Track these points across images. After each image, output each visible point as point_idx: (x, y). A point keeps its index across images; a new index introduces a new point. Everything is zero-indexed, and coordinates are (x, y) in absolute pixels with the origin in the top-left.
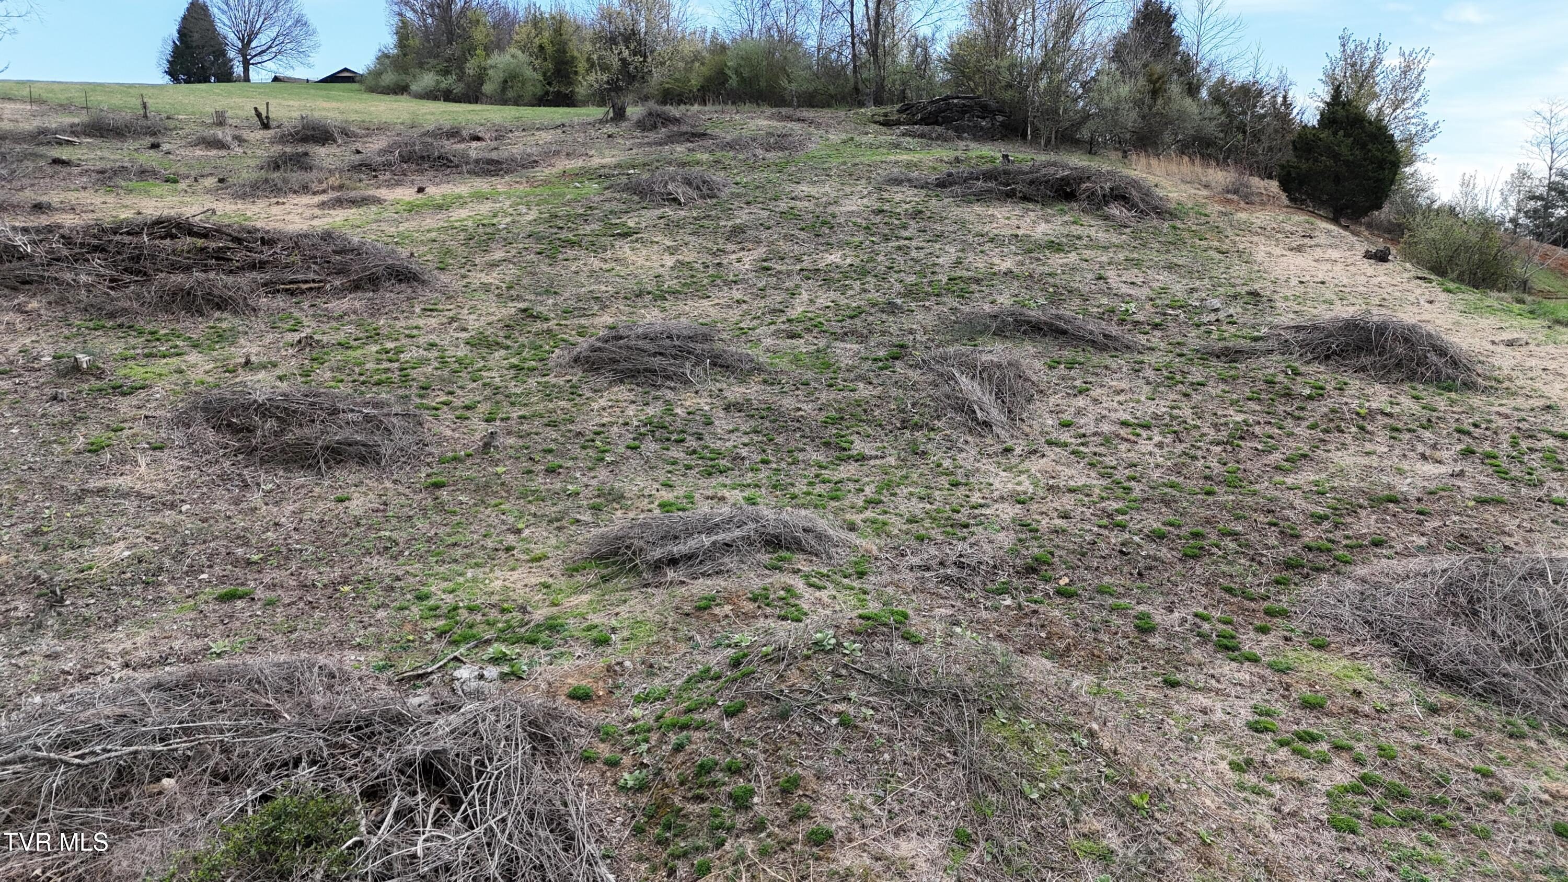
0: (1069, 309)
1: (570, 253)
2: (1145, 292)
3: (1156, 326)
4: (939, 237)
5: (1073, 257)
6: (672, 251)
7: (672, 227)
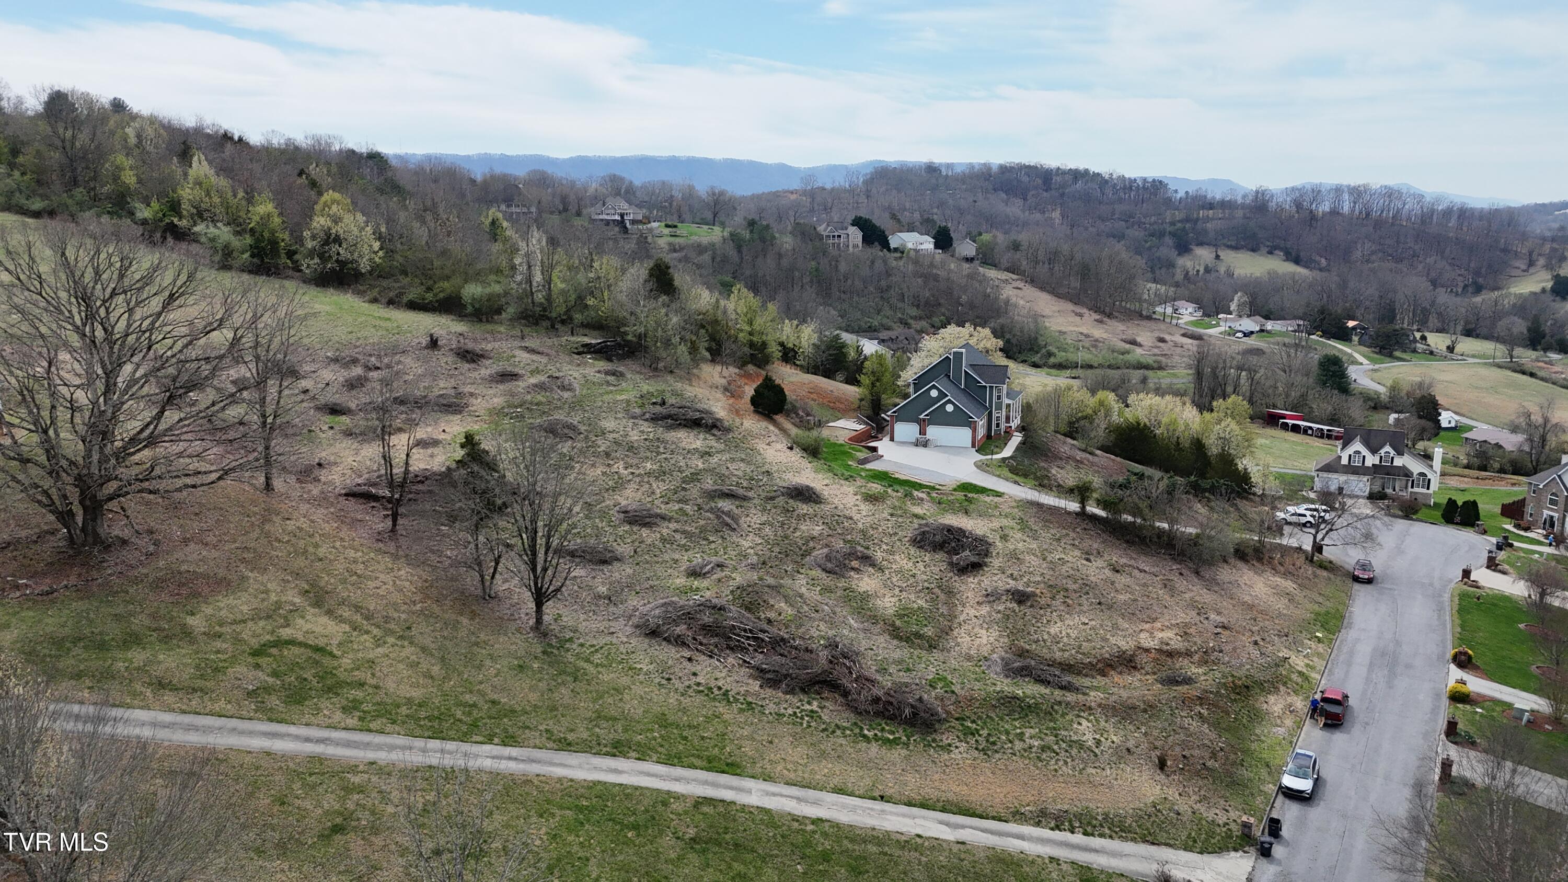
0: (728, 483)
2: (740, 473)
3: (751, 489)
4: (672, 452)
5: (716, 459)
6: (595, 466)
7: (582, 452)
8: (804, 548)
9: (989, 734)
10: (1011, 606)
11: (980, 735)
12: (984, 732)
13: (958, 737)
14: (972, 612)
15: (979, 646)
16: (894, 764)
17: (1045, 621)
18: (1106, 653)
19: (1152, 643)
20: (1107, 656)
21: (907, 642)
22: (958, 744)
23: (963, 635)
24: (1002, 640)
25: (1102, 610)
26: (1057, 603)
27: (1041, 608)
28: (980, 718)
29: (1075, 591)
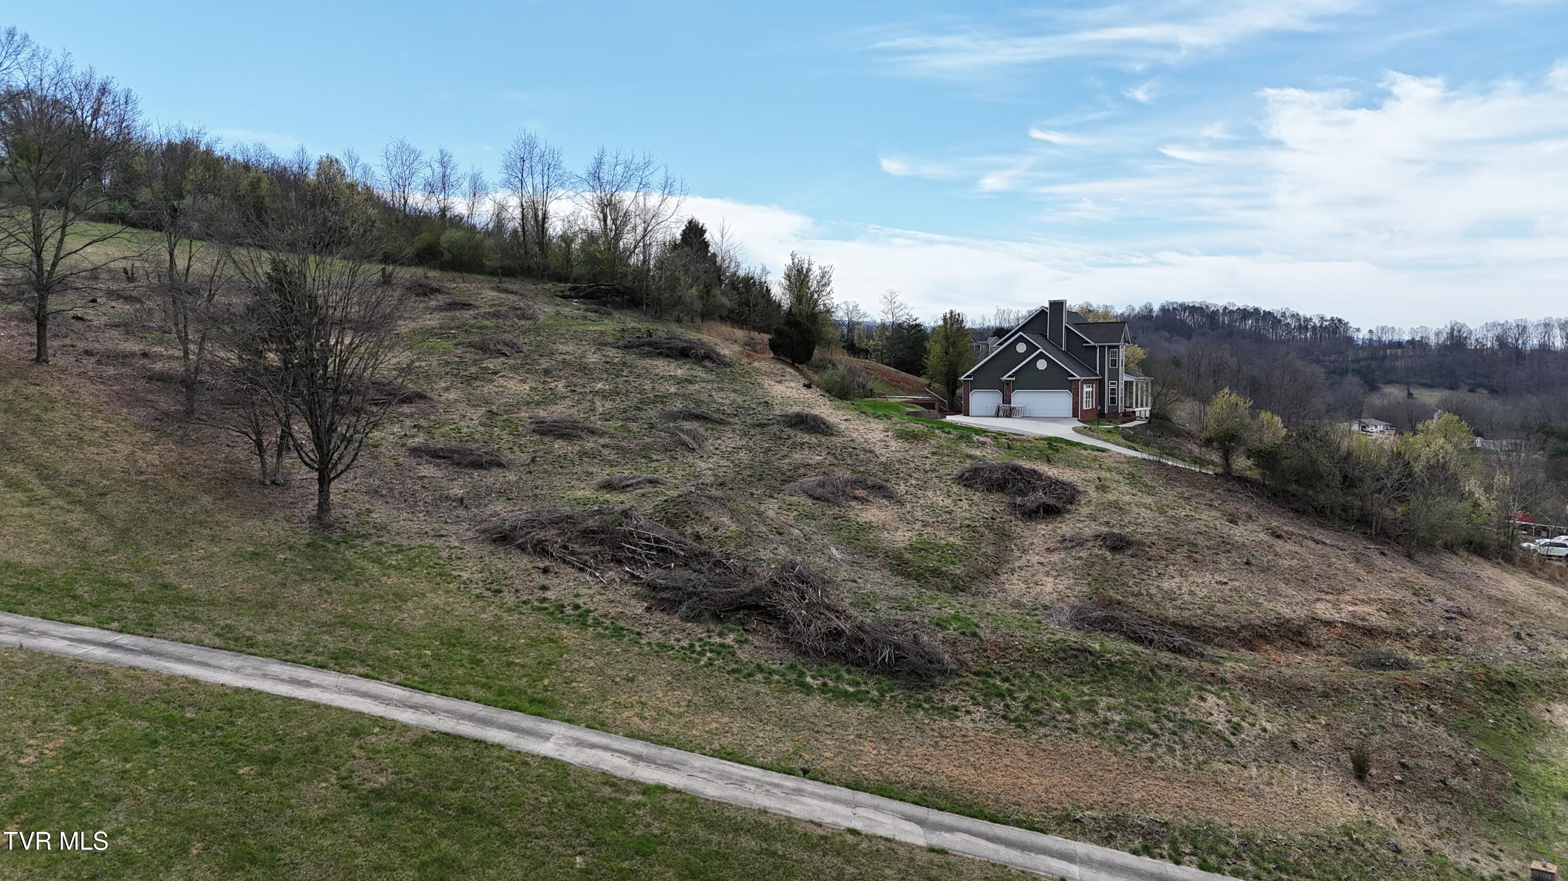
0: (704, 409)
1: (478, 383)
2: (727, 402)
3: (735, 415)
4: (639, 376)
5: (697, 387)
6: (524, 381)
7: (513, 368)
8: (788, 474)
9: (1030, 698)
10: (1100, 552)
11: (1014, 699)
12: (1023, 696)
13: (973, 698)
14: (1035, 559)
15: (1039, 594)
16: (845, 726)
17: (1155, 574)
18: (1256, 618)
19: (1337, 615)
20: (1260, 623)
21: (918, 581)
22: (971, 708)
23: (1016, 582)
24: (1077, 589)
25: (1252, 572)
26: (1179, 557)
27: (1149, 560)
28: (1018, 676)
29: (1209, 548)
